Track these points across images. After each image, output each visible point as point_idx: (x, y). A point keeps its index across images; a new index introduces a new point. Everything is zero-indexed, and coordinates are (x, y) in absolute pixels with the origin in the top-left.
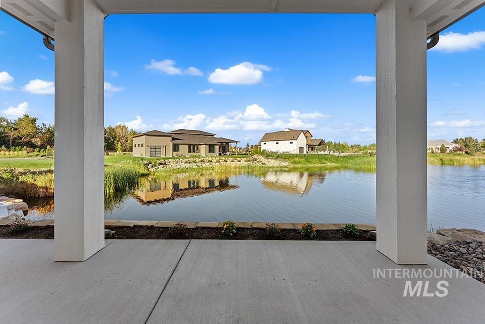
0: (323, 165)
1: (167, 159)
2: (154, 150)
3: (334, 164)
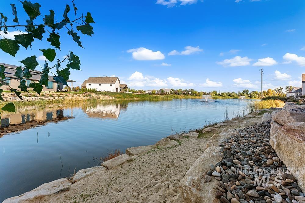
0: (132, 99)
3: (137, 98)
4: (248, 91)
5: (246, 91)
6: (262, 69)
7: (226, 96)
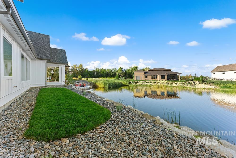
1: (142, 81)
2: (138, 77)
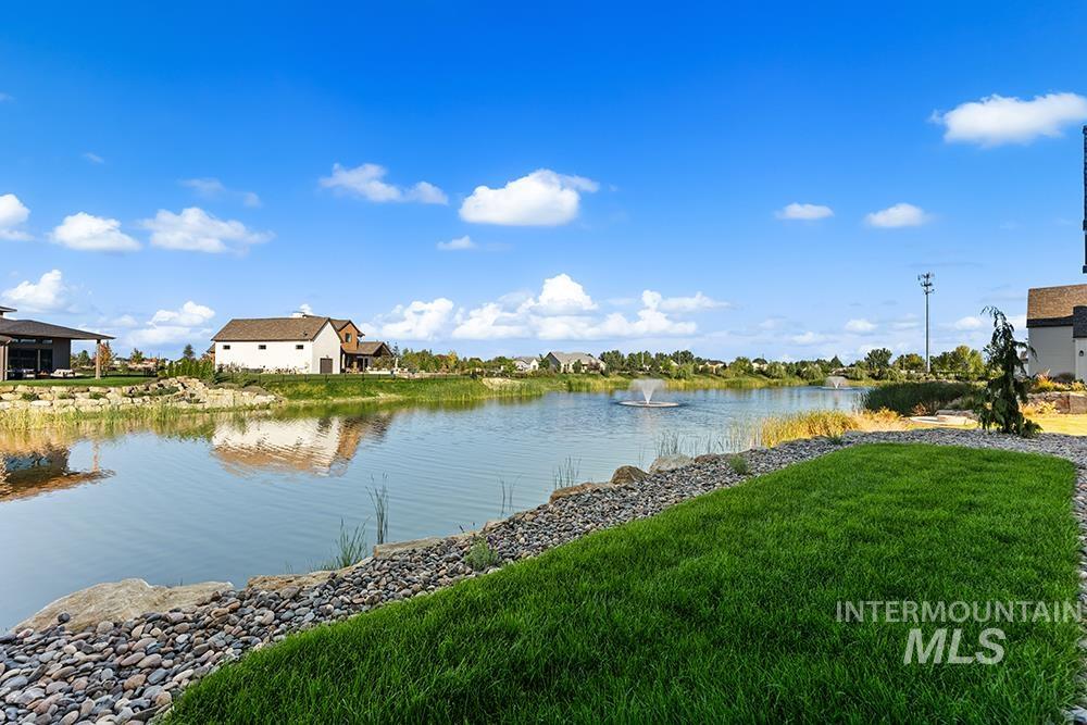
3: (393, 395)
4: (889, 355)
5: (881, 355)
6: (928, 276)
7: (784, 374)
